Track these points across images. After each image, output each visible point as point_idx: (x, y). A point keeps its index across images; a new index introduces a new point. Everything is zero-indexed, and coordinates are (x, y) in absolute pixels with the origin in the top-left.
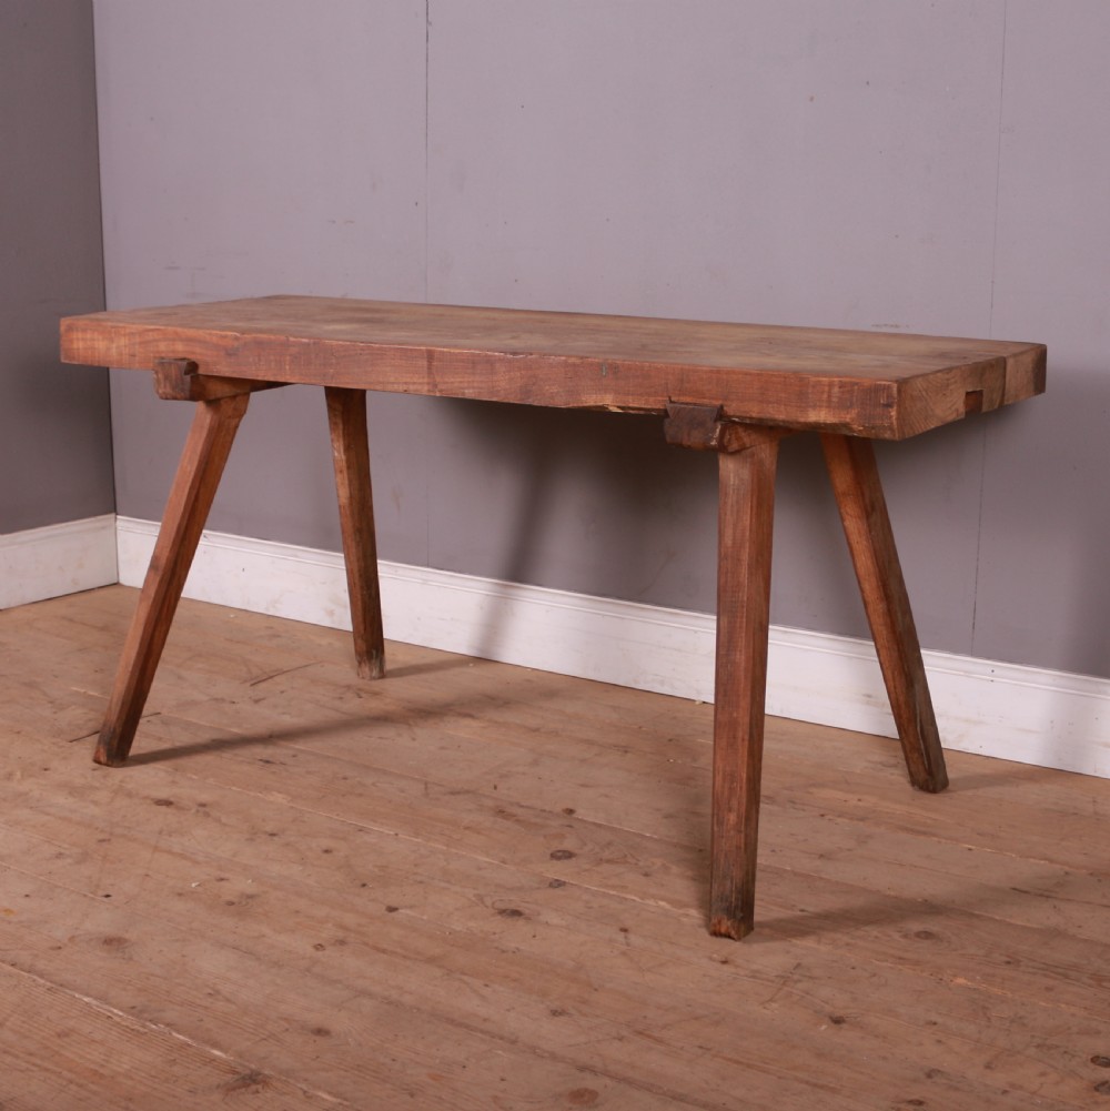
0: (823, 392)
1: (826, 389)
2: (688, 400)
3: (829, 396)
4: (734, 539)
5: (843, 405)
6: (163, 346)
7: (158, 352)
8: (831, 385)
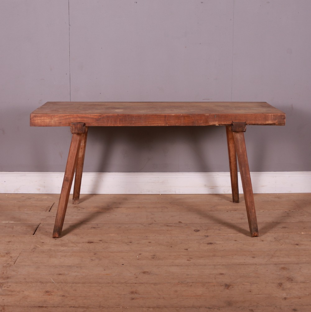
0: (270, 117)
1: (270, 116)
2: (237, 121)
3: (271, 118)
4: (242, 151)
5: (275, 119)
6: (72, 120)
7: (70, 121)
8: (271, 116)
